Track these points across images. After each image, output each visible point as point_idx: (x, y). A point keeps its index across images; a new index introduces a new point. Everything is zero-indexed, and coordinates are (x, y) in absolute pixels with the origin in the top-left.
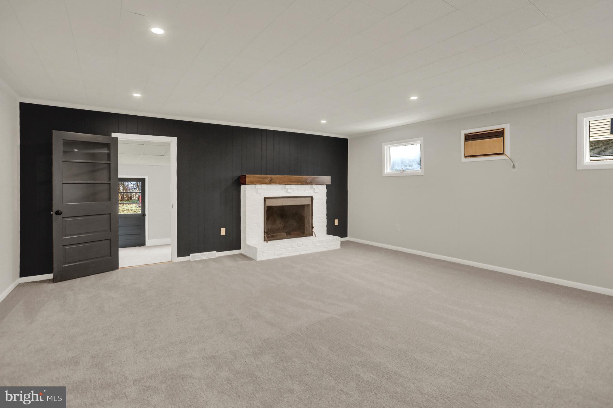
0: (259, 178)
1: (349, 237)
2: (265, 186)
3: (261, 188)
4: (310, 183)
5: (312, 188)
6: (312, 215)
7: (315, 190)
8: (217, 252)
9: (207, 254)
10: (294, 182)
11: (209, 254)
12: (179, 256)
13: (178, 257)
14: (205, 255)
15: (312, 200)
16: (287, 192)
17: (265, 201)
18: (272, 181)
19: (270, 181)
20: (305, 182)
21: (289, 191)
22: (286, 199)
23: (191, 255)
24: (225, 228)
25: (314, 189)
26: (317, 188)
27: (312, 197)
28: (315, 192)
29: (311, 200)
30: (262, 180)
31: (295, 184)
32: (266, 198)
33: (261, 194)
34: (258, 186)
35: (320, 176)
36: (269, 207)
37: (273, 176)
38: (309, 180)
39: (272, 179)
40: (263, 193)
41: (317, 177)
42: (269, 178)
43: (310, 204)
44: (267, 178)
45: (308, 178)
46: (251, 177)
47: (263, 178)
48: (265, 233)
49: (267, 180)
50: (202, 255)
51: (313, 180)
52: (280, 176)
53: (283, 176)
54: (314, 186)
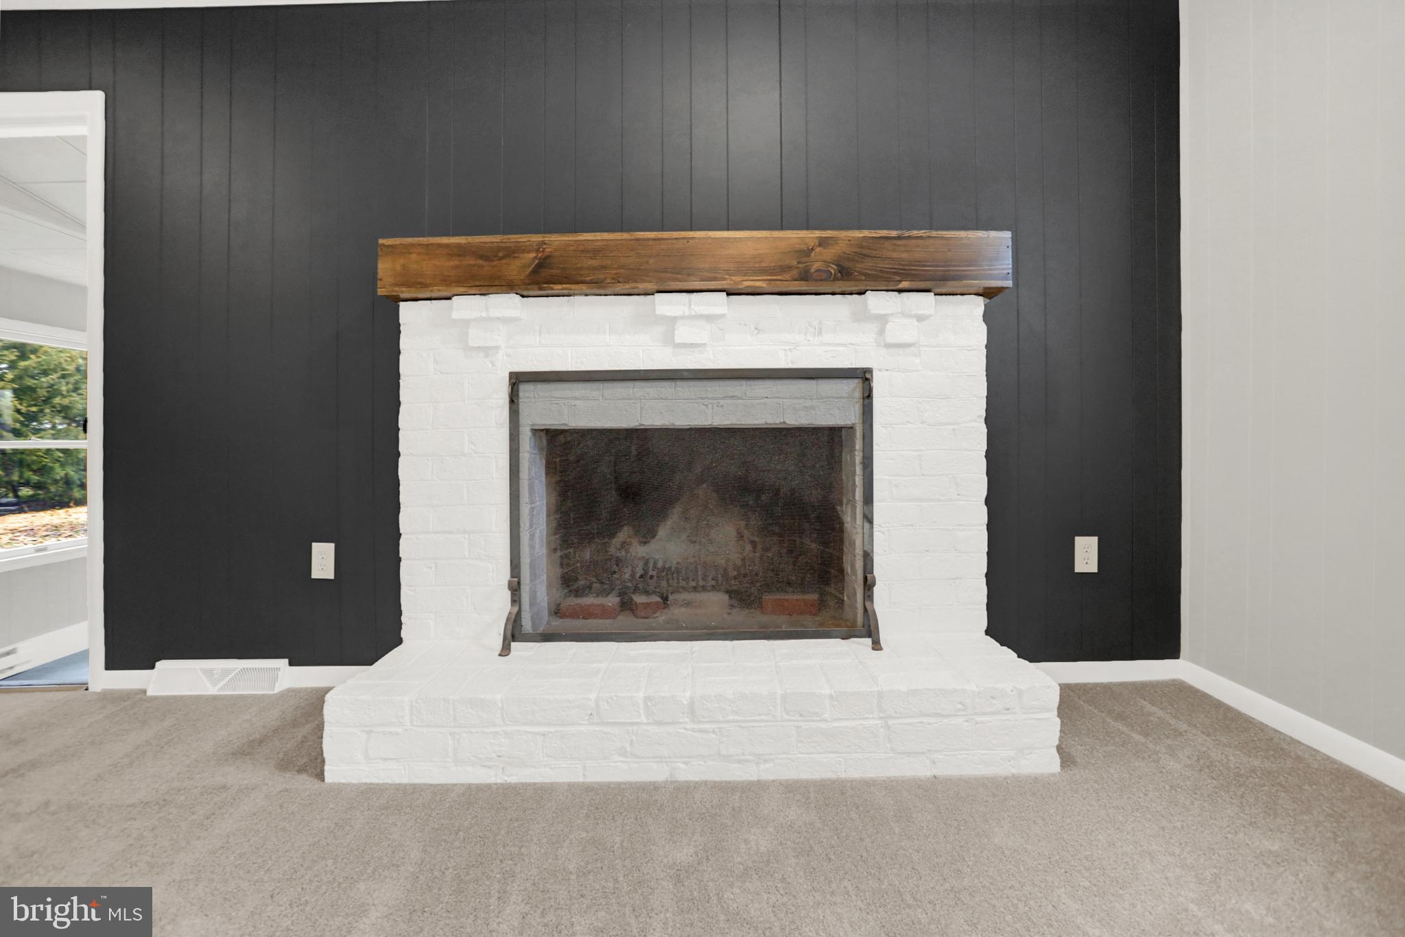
0: (461, 251)
1: (1195, 660)
2: (506, 305)
3: (484, 314)
4: (842, 275)
5: (862, 317)
6: (868, 499)
7: (889, 326)
8: (291, 664)
9: (235, 669)
11: (244, 670)
12: (110, 665)
13: (108, 667)
14: (226, 672)
15: (868, 396)
16: (668, 339)
17: (513, 399)
18: (545, 273)
20: (795, 273)
21: (684, 333)
22: (666, 388)
24: (331, 546)
25: (883, 319)
26: (905, 315)
27: (864, 377)
28: (888, 346)
29: (858, 394)
30: (481, 262)
32: (517, 380)
33: (487, 351)
34: (466, 307)
35: (915, 233)
36: (543, 434)
37: (556, 239)
38: (829, 253)
39: (549, 257)
40: (497, 348)
41: (899, 238)
42: (524, 251)
43: (849, 423)
44: (511, 252)
45: (823, 242)
46: (407, 250)
47: (487, 255)
48: (515, 589)
49: (516, 268)
50: (209, 673)
51: (863, 250)
52: (606, 236)
53: (625, 236)
54: (879, 302)
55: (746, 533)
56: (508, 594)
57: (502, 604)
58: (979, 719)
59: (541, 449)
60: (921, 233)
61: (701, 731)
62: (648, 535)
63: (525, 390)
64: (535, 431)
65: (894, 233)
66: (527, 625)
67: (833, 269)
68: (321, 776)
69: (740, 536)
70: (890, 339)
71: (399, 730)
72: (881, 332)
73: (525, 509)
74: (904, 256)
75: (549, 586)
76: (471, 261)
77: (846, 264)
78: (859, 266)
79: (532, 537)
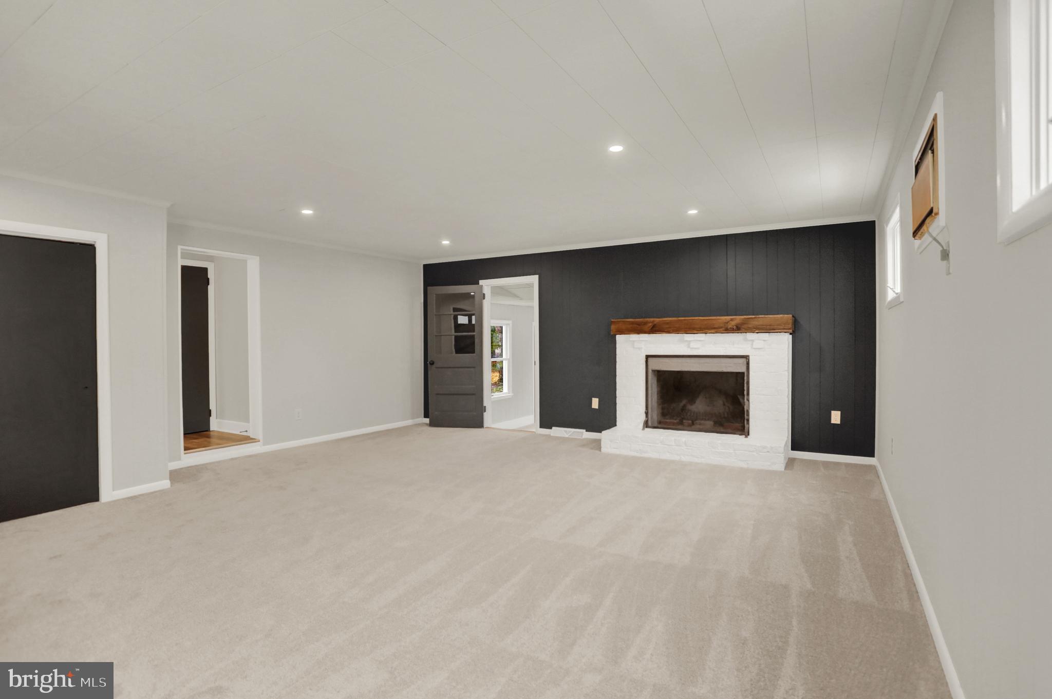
0: (632, 323)
1: (880, 458)
2: (644, 337)
3: (638, 339)
4: (738, 329)
5: (746, 340)
6: (748, 394)
7: (754, 343)
8: (586, 431)
9: (572, 431)
10: (700, 328)
11: (575, 432)
12: (542, 428)
14: (570, 432)
15: (748, 364)
16: (689, 347)
17: (647, 362)
18: (654, 329)
19: (651, 328)
20: (723, 329)
21: (693, 345)
23: (553, 428)
24: (597, 400)
25: (753, 341)
27: (746, 357)
29: (745, 363)
30: (638, 326)
31: (701, 332)
32: (648, 357)
33: (640, 349)
34: (634, 337)
35: (760, 316)
36: (656, 372)
37: (657, 320)
38: (733, 323)
39: (655, 325)
40: (641, 348)
41: (754, 318)
42: (650, 323)
43: (742, 371)
44: (645, 323)
45: (732, 320)
46: (618, 322)
47: (639, 324)
48: (647, 413)
49: (647, 328)
50: (566, 432)
51: (744, 323)
52: (670, 319)
53: (676, 319)
54: (750, 336)
55: (726, 404)
56: (645, 415)
57: (643, 417)
58: (761, 453)
59: (655, 375)
60: (763, 316)
61: (687, 449)
62: (692, 401)
63: (650, 360)
64: (654, 371)
65: (753, 316)
66: (650, 424)
67: (735, 327)
68: (600, 451)
69: (724, 405)
70: (754, 347)
71: (618, 441)
72: (752, 345)
73: (650, 392)
74: (757, 323)
75: (658, 415)
76: (635, 326)
77: (739, 326)
78: (743, 326)
79: (652, 400)
